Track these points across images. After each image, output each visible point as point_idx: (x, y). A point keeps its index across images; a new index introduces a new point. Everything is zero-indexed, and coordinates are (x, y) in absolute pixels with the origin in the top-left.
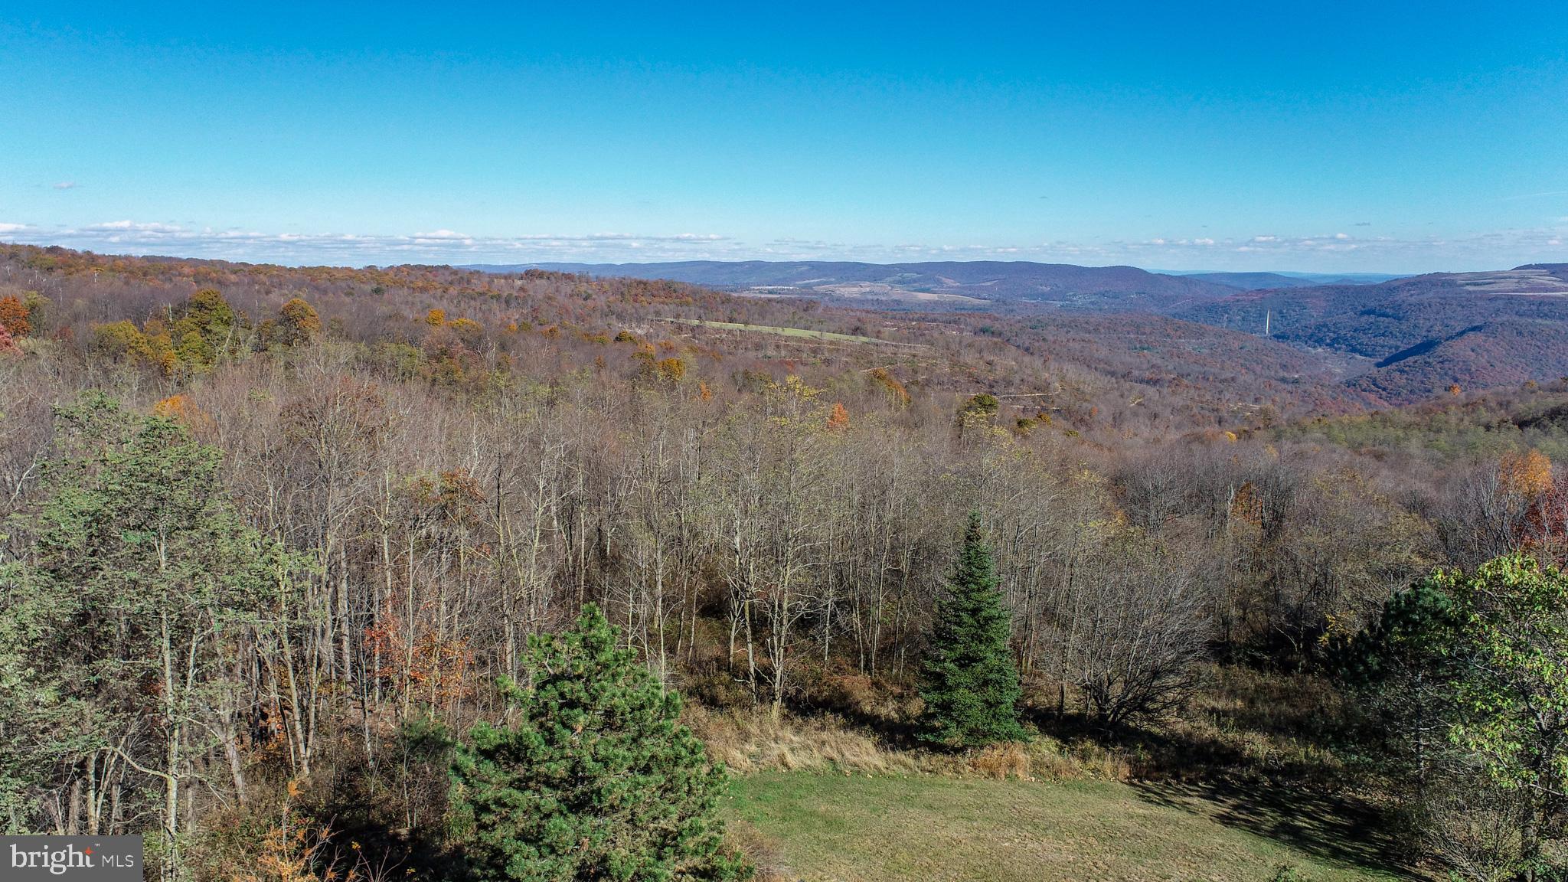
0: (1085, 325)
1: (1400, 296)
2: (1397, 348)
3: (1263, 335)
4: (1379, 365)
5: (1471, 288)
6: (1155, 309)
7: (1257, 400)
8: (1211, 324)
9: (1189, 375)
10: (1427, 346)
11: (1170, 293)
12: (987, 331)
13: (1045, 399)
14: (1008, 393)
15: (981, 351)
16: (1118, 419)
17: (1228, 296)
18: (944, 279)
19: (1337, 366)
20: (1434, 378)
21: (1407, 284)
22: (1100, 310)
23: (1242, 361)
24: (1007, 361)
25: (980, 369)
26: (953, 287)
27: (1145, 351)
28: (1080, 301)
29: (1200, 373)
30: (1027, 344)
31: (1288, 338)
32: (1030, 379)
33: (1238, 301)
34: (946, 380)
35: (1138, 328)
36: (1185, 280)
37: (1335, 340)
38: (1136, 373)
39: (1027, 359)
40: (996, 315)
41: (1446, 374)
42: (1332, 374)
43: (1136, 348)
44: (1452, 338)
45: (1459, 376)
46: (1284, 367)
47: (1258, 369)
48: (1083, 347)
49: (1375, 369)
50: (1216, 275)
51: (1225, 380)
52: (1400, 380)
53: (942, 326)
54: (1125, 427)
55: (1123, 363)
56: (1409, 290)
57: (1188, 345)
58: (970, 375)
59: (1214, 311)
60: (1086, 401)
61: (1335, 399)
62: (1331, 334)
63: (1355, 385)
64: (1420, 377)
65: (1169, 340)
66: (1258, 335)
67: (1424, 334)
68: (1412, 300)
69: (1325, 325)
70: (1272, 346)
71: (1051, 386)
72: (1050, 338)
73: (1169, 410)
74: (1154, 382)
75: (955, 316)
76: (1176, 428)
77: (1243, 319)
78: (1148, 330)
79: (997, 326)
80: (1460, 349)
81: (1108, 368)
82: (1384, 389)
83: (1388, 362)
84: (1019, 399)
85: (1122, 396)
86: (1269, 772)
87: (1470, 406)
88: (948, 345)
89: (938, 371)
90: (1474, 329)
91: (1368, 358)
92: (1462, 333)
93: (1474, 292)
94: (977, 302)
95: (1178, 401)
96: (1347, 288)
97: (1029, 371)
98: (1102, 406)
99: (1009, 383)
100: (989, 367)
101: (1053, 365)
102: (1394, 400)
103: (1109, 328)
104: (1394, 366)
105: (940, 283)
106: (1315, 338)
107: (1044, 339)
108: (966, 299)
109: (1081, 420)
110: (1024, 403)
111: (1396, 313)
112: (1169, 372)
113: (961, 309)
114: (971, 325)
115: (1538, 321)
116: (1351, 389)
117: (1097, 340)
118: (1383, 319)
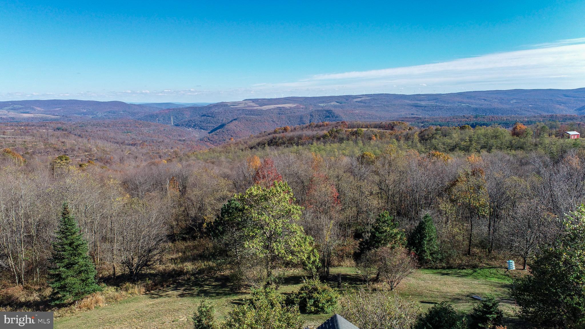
0: (103, 125)
1: (213, 110)
2: (214, 127)
3: (171, 125)
4: (209, 133)
5: (232, 107)
6: (131, 117)
7: (172, 148)
8: (153, 122)
9: (147, 141)
10: (222, 126)
11: (136, 111)
12: (60, 129)
13: (90, 155)
14: (73, 154)
15: (58, 138)
16: (122, 160)
17: (157, 111)
18: (35, 107)
19: (196, 134)
20: (226, 136)
21: (214, 106)
22: (109, 118)
23: (165, 135)
24: (70, 141)
25: (59, 145)
26: (40, 111)
27: (129, 133)
28: (100, 115)
29: (151, 140)
30: (79, 133)
31: (179, 126)
32: (83, 148)
33: (161, 113)
34: (43, 151)
35: (125, 125)
36: (140, 106)
37: (195, 125)
38: (127, 142)
39: (80, 139)
40: (63, 122)
41: (229, 134)
42: (195, 137)
43: (125, 132)
44: (229, 123)
45: (232, 135)
46: (180, 136)
47: (171, 137)
48: (104, 133)
49: (208, 134)
50: (152, 104)
51: (160, 142)
52: (216, 137)
53: (37, 128)
54: (125, 162)
55: (121, 139)
56: (215, 108)
57: (145, 130)
58: (55, 148)
59: (152, 117)
60: (108, 154)
61: (197, 145)
62: (193, 123)
63: (203, 140)
64: (222, 136)
65: (137, 128)
66: (169, 125)
67: (221, 122)
68: (216, 111)
69: (191, 121)
70: (175, 128)
71: (92, 150)
72: (89, 130)
73: (141, 155)
74: (134, 145)
75: (43, 123)
76: (145, 161)
77: (163, 119)
78: (129, 125)
79: (64, 127)
80: (231, 126)
81: (115, 141)
82: (212, 141)
83: (212, 132)
84: (78, 156)
85: (122, 151)
86: (193, 274)
87: (237, 144)
88: (41, 136)
89: (38, 148)
90: (235, 120)
91: (206, 131)
92: (232, 121)
93: (233, 108)
94: (53, 117)
95: (144, 151)
96: (196, 107)
97: (81, 144)
98: (115, 156)
99: (73, 150)
100: (63, 144)
101: (92, 141)
103: (113, 125)
104: (213, 133)
105: (35, 110)
106: (188, 125)
107: (86, 131)
108: (49, 116)
109: (107, 162)
110: (81, 157)
111: (213, 116)
112: (139, 140)
113: (46, 120)
114: (52, 127)
115: (251, 116)
116: (202, 142)
117: (109, 130)
118: (208, 117)
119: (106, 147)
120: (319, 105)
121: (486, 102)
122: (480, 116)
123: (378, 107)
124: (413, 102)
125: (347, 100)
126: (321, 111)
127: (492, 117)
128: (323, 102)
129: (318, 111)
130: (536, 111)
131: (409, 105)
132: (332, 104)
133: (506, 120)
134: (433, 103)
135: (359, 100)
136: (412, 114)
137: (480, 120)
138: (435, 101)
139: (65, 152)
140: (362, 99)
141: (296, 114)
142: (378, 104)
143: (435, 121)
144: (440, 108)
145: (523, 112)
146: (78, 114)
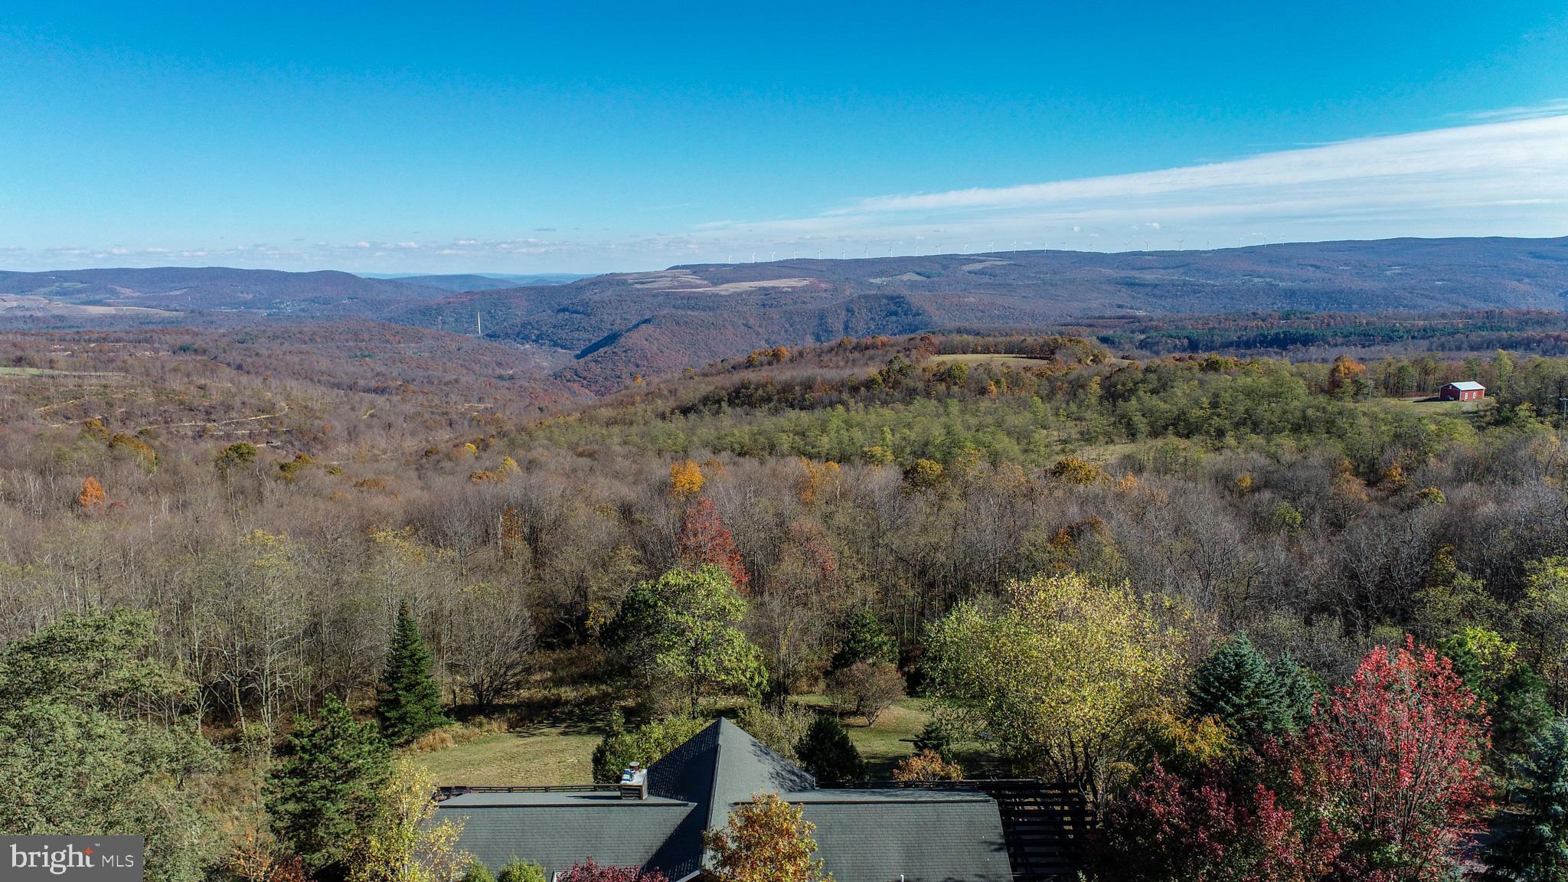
0: (299, 336)
1: (587, 295)
2: (590, 340)
3: (477, 335)
4: (578, 357)
5: (638, 286)
6: (369, 313)
7: (480, 400)
8: (427, 327)
9: (414, 380)
10: (612, 338)
11: (382, 297)
13: (272, 421)
14: (229, 419)
15: (188, 375)
16: (352, 434)
17: (440, 298)
18: (119, 288)
19: (545, 360)
20: (621, 366)
21: (590, 284)
22: (313, 317)
23: (460, 362)
24: (222, 383)
25: (192, 396)
26: (133, 297)
27: (367, 359)
28: (288, 308)
29: (424, 377)
30: (238, 362)
31: (499, 337)
32: (253, 401)
33: (449, 303)
34: (151, 410)
35: (356, 336)
36: (396, 283)
37: (539, 337)
38: (362, 382)
39: (244, 379)
40: (196, 330)
41: (630, 361)
42: (542, 368)
43: (356, 356)
44: (629, 330)
45: (639, 362)
46: (499, 364)
47: (477, 368)
48: (302, 360)
49: (575, 361)
50: (425, 277)
51: (450, 382)
52: (596, 369)
53: (130, 347)
54: (362, 439)
55: (347, 374)
56: (593, 289)
57: (409, 349)
58: (181, 403)
59: (428, 313)
60: (317, 418)
61: (546, 391)
62: (535, 331)
63: (561, 376)
64: (610, 365)
65: (389, 346)
66: (471, 335)
67: (609, 327)
68: (596, 298)
69: (530, 324)
70: (487, 345)
71: (277, 406)
72: (264, 352)
73: (402, 418)
74: (380, 391)
75: (144, 334)
76: (411, 435)
77: (456, 321)
78: (366, 336)
79: (199, 343)
80: (636, 339)
81: (332, 380)
82: (585, 379)
83: (584, 354)
85: (353, 409)
87: (650, 396)
88: (147, 371)
89: (140, 402)
90: (645, 322)
91: (568, 351)
92: (637, 326)
93: (642, 289)
94: (167, 314)
95: (409, 408)
96: (543, 288)
97: (248, 392)
98: (335, 423)
99: (229, 408)
100: (202, 393)
101: (274, 383)
102: (593, 388)
103: (325, 337)
104: (589, 357)
105: (117, 295)
106: (522, 336)
107: (257, 354)
108: (153, 311)
109: (315, 439)
110: (249, 427)
111: (586, 310)
112: (394, 379)
113: (148, 323)
114: (167, 343)
115: (689, 312)
116: (558, 381)
117: (316, 351)
118: (575, 315)
119: (312, 399)
120: (871, 281)
121: (1319, 274)
122: (1298, 315)
123: (1028, 286)
124: (1123, 274)
125: (945, 267)
126: (876, 297)
127: (1330, 316)
128: (881, 274)
129: (866, 297)
130: (1454, 297)
131: (1110, 281)
132: (905, 277)
133: (1367, 324)
134: (1176, 276)
135: (978, 266)
136: (1119, 306)
137: (1298, 326)
138: (1182, 270)
139: (208, 413)
140: (987, 264)
141: (809, 306)
142: (1028, 278)
143: (1177, 328)
144: (1195, 290)
145: (1419, 301)
146: (232, 305)
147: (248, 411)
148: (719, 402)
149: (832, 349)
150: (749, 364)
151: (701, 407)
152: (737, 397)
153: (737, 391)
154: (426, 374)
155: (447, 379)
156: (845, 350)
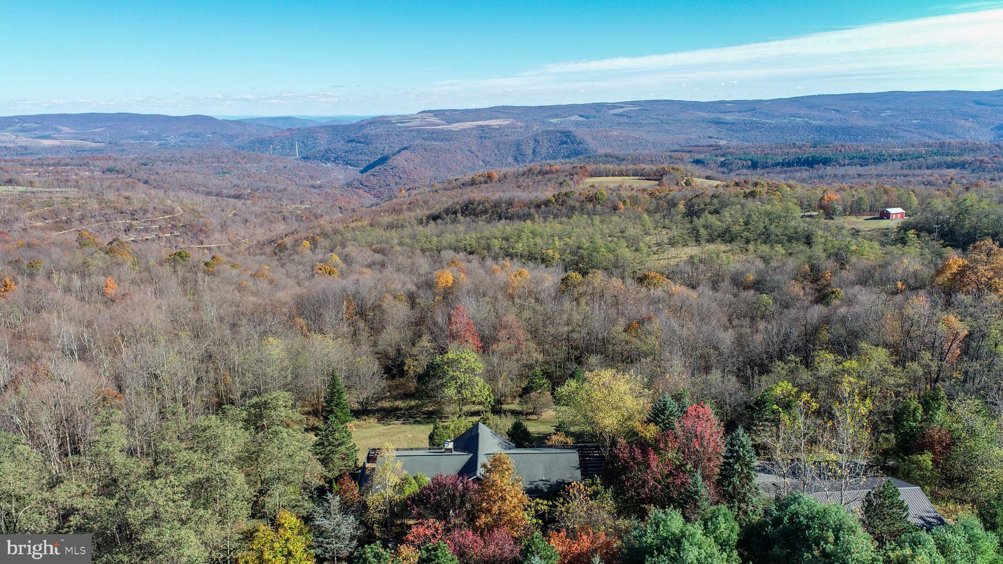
0: (182, 159)
1: (366, 131)
2: (369, 161)
3: (295, 157)
4: (362, 172)
5: (399, 125)
6: (225, 143)
7: (302, 202)
8: (263, 152)
9: (258, 189)
10: (383, 160)
11: (233, 132)
12: (113, 170)
13: (173, 219)
14: (144, 218)
17: (270, 133)
18: (60, 127)
19: (340, 174)
20: (390, 178)
21: (368, 123)
22: (189, 146)
23: (286, 176)
24: (139, 195)
25: (122, 203)
26: (70, 133)
27: (227, 175)
28: (172, 140)
30: (145, 178)
31: (310, 159)
32: (160, 206)
33: (277, 136)
34: (97, 213)
35: (218, 159)
36: (241, 124)
37: (336, 159)
38: (225, 191)
39: (152, 191)
40: (115, 156)
41: (395, 175)
42: (339, 180)
43: (220, 173)
44: (394, 154)
46: (311, 177)
47: (297, 180)
48: (186, 176)
49: (360, 174)
50: (260, 119)
51: (281, 190)
52: (374, 180)
53: (75, 169)
54: (229, 229)
55: (215, 186)
56: (370, 128)
57: (253, 168)
59: (263, 143)
60: (201, 217)
61: (342, 195)
62: (334, 155)
63: (351, 185)
64: (383, 178)
65: (240, 166)
66: (292, 158)
67: (381, 152)
68: (372, 133)
69: (330, 150)
70: (302, 164)
72: (160, 171)
73: (254, 216)
74: (238, 197)
75: (82, 159)
76: (261, 225)
77: (282, 147)
78: (225, 160)
79: (119, 166)
80: (399, 160)
81: (206, 190)
82: (366, 186)
83: (366, 170)
84: (155, 221)
85: (223, 210)
89: (89, 208)
90: (404, 149)
91: (355, 168)
92: (399, 151)
93: (402, 127)
94: (94, 145)
95: (257, 209)
96: (337, 126)
97: (157, 201)
98: (212, 220)
99: (145, 211)
100: (128, 201)
101: (171, 193)
102: (372, 193)
103: (199, 160)
104: (369, 172)
105: (59, 132)
106: (325, 158)
107: (157, 173)
108: (85, 143)
109: (201, 230)
110: (159, 223)
111: (366, 141)
112: (245, 189)
113: (82, 151)
114: (98, 166)
115: (433, 143)
116: (350, 189)
117: (194, 170)
118: (359, 144)
119: (196, 204)
120: (550, 120)
121: (839, 116)
122: (822, 145)
123: (652, 124)
124: (713, 116)
125: (598, 111)
126: (553, 132)
127: (842, 146)
128: (556, 116)
129: (547, 132)
130: (923, 131)
131: (704, 121)
132: (572, 118)
133: (865, 150)
134: (747, 117)
135: (619, 111)
136: (710, 137)
137: (822, 152)
138: (750, 113)
139: (133, 215)
140: (625, 109)
141: (510, 138)
142: (652, 119)
143: (745, 153)
144: (758, 126)
145: (901, 134)
146: (135, 138)
147: (157, 213)
148: (455, 213)
149: (525, 173)
150: (473, 183)
151: (445, 216)
152: (467, 209)
153: (467, 206)
154: (266, 185)
155: (279, 188)
156: (533, 174)
